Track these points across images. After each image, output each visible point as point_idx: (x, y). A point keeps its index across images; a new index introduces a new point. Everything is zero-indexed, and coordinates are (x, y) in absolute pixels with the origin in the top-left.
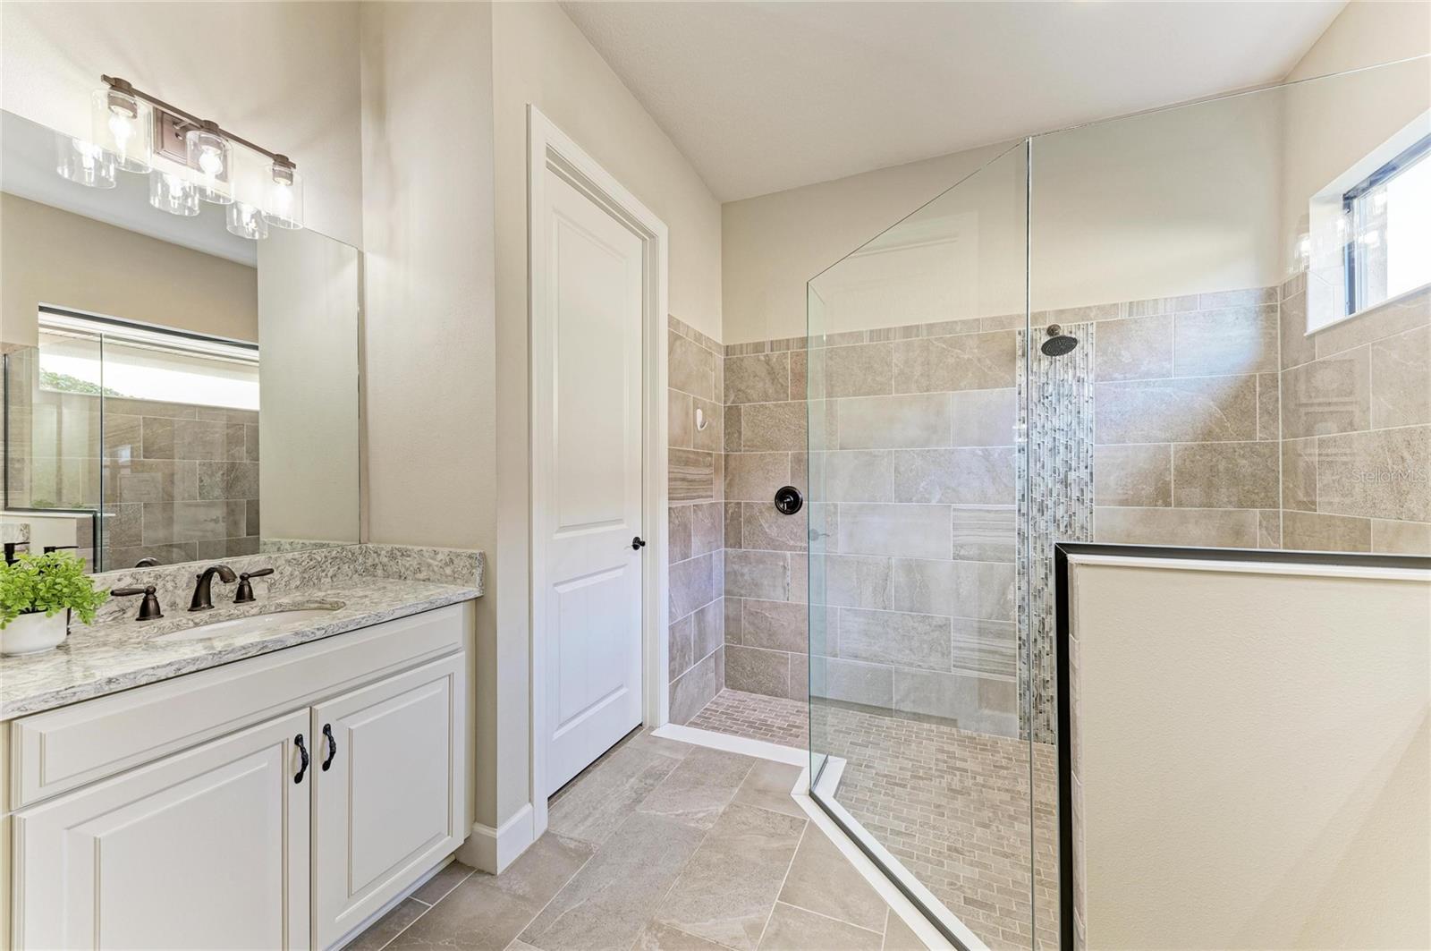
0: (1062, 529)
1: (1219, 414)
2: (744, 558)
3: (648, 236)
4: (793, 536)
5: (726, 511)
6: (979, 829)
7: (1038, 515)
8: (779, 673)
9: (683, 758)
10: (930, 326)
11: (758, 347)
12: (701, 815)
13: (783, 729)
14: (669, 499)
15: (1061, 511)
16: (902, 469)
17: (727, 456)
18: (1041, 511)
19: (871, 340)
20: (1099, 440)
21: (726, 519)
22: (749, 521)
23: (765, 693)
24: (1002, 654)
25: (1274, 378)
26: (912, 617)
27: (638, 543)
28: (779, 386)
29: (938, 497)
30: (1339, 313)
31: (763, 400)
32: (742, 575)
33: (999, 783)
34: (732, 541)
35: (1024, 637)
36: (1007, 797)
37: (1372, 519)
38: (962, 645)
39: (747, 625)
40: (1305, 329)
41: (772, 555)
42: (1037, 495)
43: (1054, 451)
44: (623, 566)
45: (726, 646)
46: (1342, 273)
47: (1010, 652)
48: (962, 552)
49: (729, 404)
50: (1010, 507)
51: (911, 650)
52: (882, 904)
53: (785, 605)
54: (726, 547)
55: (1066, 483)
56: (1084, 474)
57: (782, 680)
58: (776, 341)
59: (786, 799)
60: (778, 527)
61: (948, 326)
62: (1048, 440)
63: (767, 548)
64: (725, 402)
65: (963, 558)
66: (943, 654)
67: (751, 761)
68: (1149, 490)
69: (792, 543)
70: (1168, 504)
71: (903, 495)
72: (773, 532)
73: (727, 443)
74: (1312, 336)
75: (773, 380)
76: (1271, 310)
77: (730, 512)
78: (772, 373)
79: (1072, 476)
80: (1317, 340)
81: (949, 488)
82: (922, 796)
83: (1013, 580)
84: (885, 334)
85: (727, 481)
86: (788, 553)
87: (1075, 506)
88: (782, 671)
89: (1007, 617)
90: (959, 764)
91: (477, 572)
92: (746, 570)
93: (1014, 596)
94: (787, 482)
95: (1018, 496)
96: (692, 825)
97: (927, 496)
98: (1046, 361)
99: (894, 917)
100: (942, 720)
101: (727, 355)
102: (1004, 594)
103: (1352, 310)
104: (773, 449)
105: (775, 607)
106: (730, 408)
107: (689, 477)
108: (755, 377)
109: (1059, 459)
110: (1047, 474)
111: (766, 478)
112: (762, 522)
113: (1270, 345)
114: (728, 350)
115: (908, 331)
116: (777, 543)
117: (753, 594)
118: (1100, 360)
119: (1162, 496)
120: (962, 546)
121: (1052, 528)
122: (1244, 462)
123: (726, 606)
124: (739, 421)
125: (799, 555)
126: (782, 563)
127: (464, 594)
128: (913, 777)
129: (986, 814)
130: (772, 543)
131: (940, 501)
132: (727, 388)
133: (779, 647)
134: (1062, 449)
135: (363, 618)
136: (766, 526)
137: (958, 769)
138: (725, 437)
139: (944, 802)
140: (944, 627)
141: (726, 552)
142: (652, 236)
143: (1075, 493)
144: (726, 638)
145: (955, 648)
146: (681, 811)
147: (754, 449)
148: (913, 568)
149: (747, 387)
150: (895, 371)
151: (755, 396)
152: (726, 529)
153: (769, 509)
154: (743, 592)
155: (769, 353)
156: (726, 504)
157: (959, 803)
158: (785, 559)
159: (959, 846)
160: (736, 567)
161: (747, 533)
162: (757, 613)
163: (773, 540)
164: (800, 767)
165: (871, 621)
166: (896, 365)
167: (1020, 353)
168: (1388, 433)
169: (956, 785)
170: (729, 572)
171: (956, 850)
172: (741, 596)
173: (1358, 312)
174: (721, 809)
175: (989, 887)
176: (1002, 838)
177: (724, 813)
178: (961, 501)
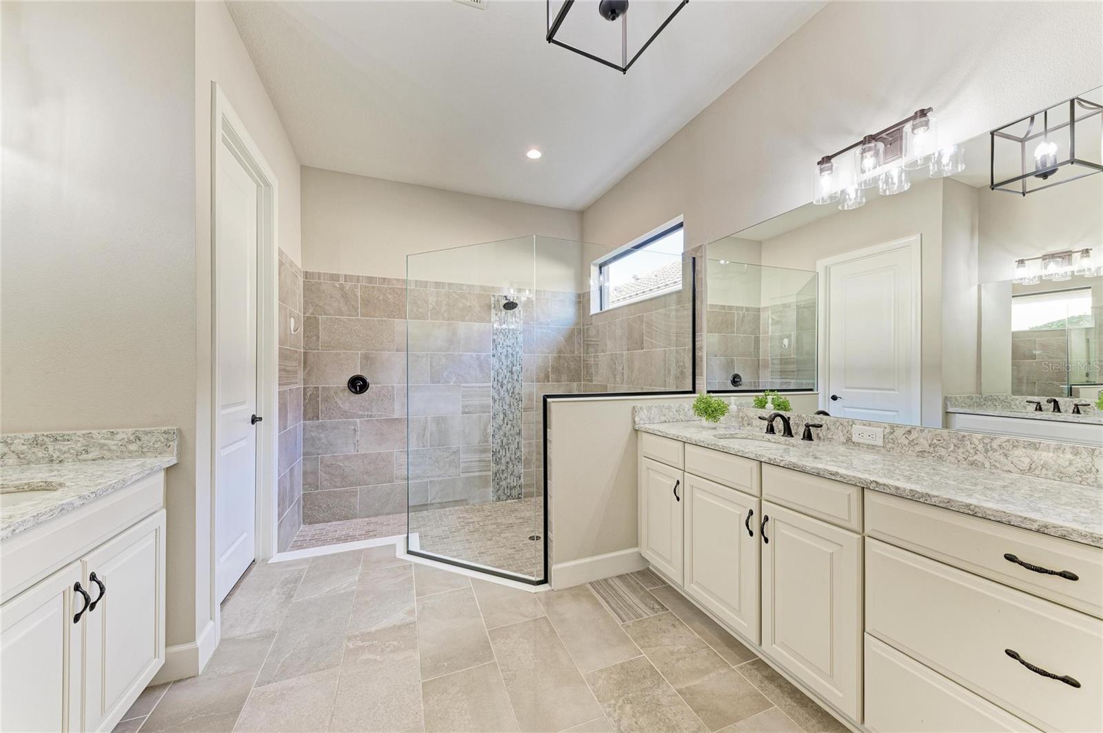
0: (510, 394)
1: (565, 343)
2: (322, 427)
3: (263, 184)
4: (362, 408)
5: (305, 394)
6: (488, 542)
7: (500, 388)
8: (350, 503)
9: (307, 566)
10: (450, 284)
11: (335, 277)
12: (345, 585)
13: (363, 535)
14: (279, 385)
15: (510, 385)
16: (434, 364)
17: (305, 353)
18: (502, 386)
19: (416, 286)
20: (525, 352)
21: (305, 399)
22: (326, 400)
23: (339, 520)
24: (485, 461)
25: (580, 329)
26: (439, 449)
27: (254, 420)
28: (351, 306)
29: (454, 380)
30: (598, 311)
31: (338, 315)
32: (320, 439)
33: (490, 522)
34: (310, 415)
35: (494, 450)
36: (495, 526)
37: (608, 385)
38: (465, 460)
39: (323, 475)
40: (589, 312)
41: (345, 423)
42: (500, 379)
43: (507, 356)
44: (244, 438)
45: (304, 494)
46: (599, 292)
47: (487, 459)
48: (467, 410)
49: (308, 315)
50: (488, 384)
51: (439, 468)
52: (466, 577)
53: (356, 456)
54: (305, 419)
55: (512, 373)
56: (518, 368)
57: (353, 507)
58: (349, 275)
59: (395, 559)
60: (350, 403)
61: (460, 286)
62: (505, 351)
63: (341, 418)
64: (304, 313)
65: (467, 413)
66: (456, 467)
67: (361, 551)
68: (542, 375)
69: (361, 413)
70: (549, 381)
71: (435, 379)
72: (346, 407)
73: (306, 343)
74: (591, 316)
75: (346, 302)
76: (579, 302)
77: (308, 395)
78: (345, 296)
79: (514, 368)
80: (593, 317)
81: (459, 375)
82: (458, 539)
83: (490, 422)
84: (425, 284)
85: (307, 371)
86: (358, 420)
87: (516, 384)
88: (352, 501)
89: (487, 441)
90: (470, 521)
91: (174, 444)
92: (322, 435)
93: (490, 430)
94: (358, 373)
95: (492, 379)
96: (342, 592)
97: (448, 380)
98: (504, 311)
99: (472, 579)
100: (457, 502)
101: (306, 278)
102: (486, 429)
103: (601, 310)
104: (346, 350)
105: (347, 458)
106: (308, 318)
107: (288, 368)
108: (331, 297)
109: (509, 360)
110: (504, 368)
111: (340, 369)
112: (337, 400)
113: (579, 317)
114: (307, 275)
115: (437, 284)
116: (350, 414)
117: (329, 451)
118: (525, 314)
119: (547, 378)
120: (466, 407)
121: (506, 394)
122: (572, 364)
123: (304, 464)
124: (317, 328)
125: (366, 420)
126: (353, 428)
127: (168, 461)
128: (451, 533)
129: (489, 535)
130: (345, 414)
131: (455, 382)
132: (306, 303)
133: (350, 485)
134: (510, 355)
135: (116, 483)
136: (340, 403)
137: (470, 523)
138: (304, 339)
139: (469, 537)
140: (456, 452)
141: (304, 425)
142: (268, 185)
143: (516, 377)
144: (303, 488)
145: (463, 462)
146: (328, 590)
147: (330, 348)
148: (440, 420)
149: (325, 304)
150: (431, 307)
151: (332, 311)
152: (305, 406)
153: (343, 390)
154: (320, 451)
155: (343, 283)
156: (305, 389)
157: (476, 535)
158: (355, 424)
159: (482, 551)
160: (313, 434)
161: (324, 408)
162: (332, 464)
163: (346, 412)
164: (393, 545)
165: (415, 456)
166: (431, 304)
167: (493, 306)
168: (612, 354)
169: (472, 529)
170: (307, 439)
171: (482, 553)
172: (318, 454)
173: (603, 310)
174: (357, 578)
175: (500, 560)
176: (498, 542)
177: (360, 579)
178: (466, 382)
